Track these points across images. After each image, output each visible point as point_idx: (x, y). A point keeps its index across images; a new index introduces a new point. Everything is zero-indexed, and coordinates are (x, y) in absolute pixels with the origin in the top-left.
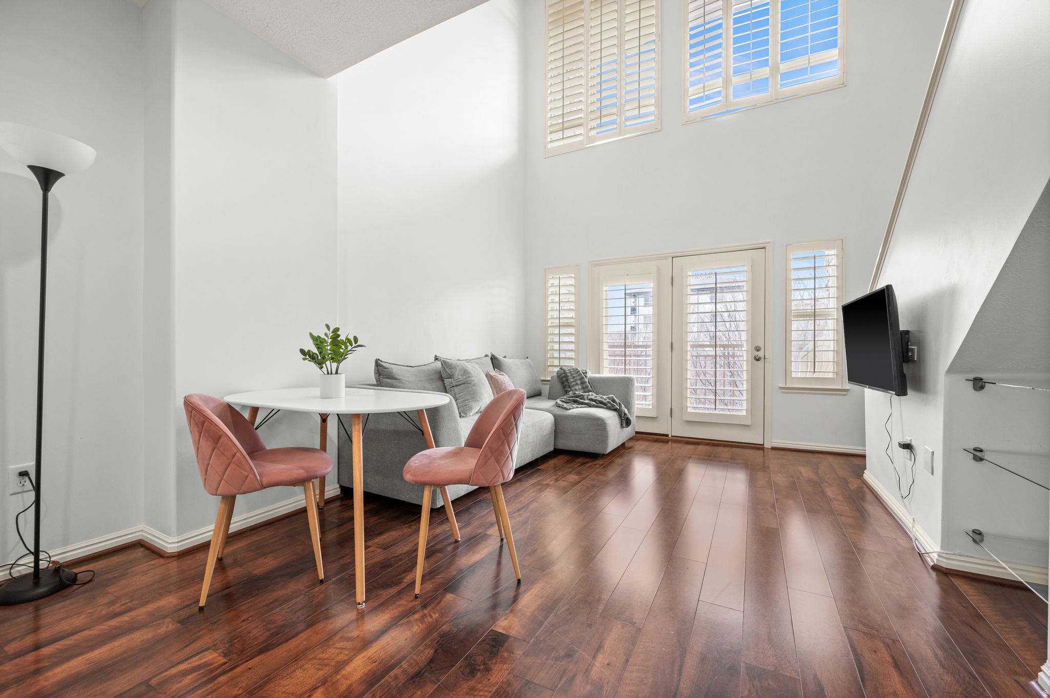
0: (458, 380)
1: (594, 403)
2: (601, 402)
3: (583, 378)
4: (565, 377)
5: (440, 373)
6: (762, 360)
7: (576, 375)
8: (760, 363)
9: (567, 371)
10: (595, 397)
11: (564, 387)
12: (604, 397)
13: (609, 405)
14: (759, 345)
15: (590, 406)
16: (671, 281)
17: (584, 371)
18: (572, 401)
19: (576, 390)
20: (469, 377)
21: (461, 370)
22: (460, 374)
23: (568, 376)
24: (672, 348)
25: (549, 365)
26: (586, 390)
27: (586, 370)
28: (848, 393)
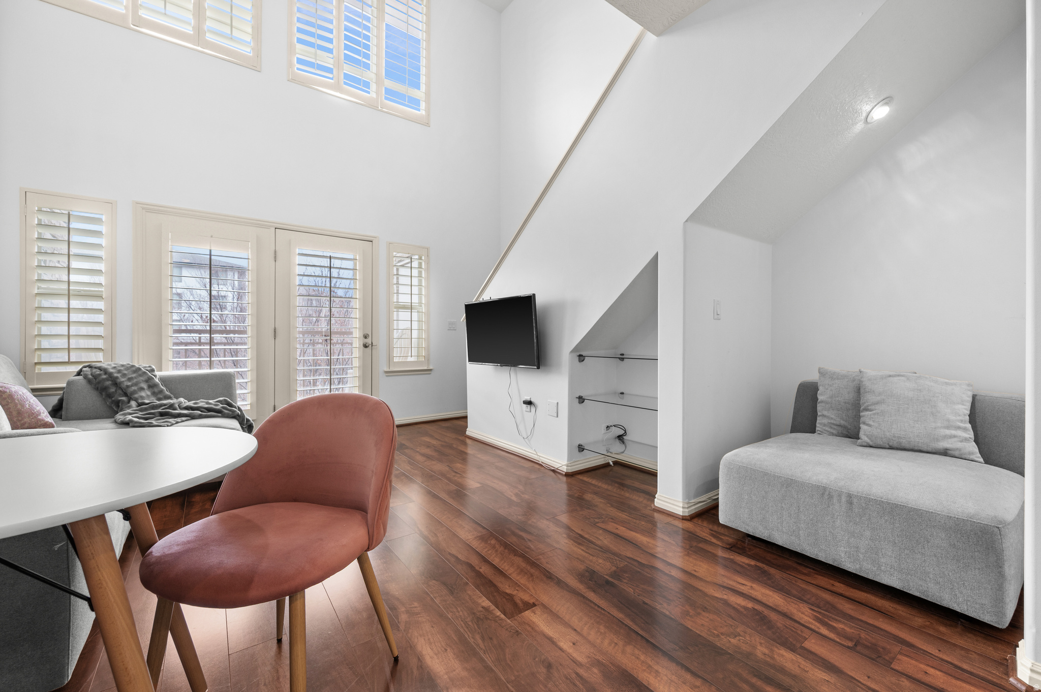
1: (200, 412)
2: (209, 410)
3: (149, 378)
4: (109, 379)
6: (370, 346)
7: (134, 375)
8: (368, 350)
9: (112, 371)
10: (194, 404)
11: (110, 396)
12: (210, 401)
14: (368, 333)
15: (191, 417)
17: (148, 369)
18: (157, 414)
23: (117, 378)
24: (275, 334)
25: (36, 361)
26: (161, 397)
27: (150, 367)
28: (432, 372)
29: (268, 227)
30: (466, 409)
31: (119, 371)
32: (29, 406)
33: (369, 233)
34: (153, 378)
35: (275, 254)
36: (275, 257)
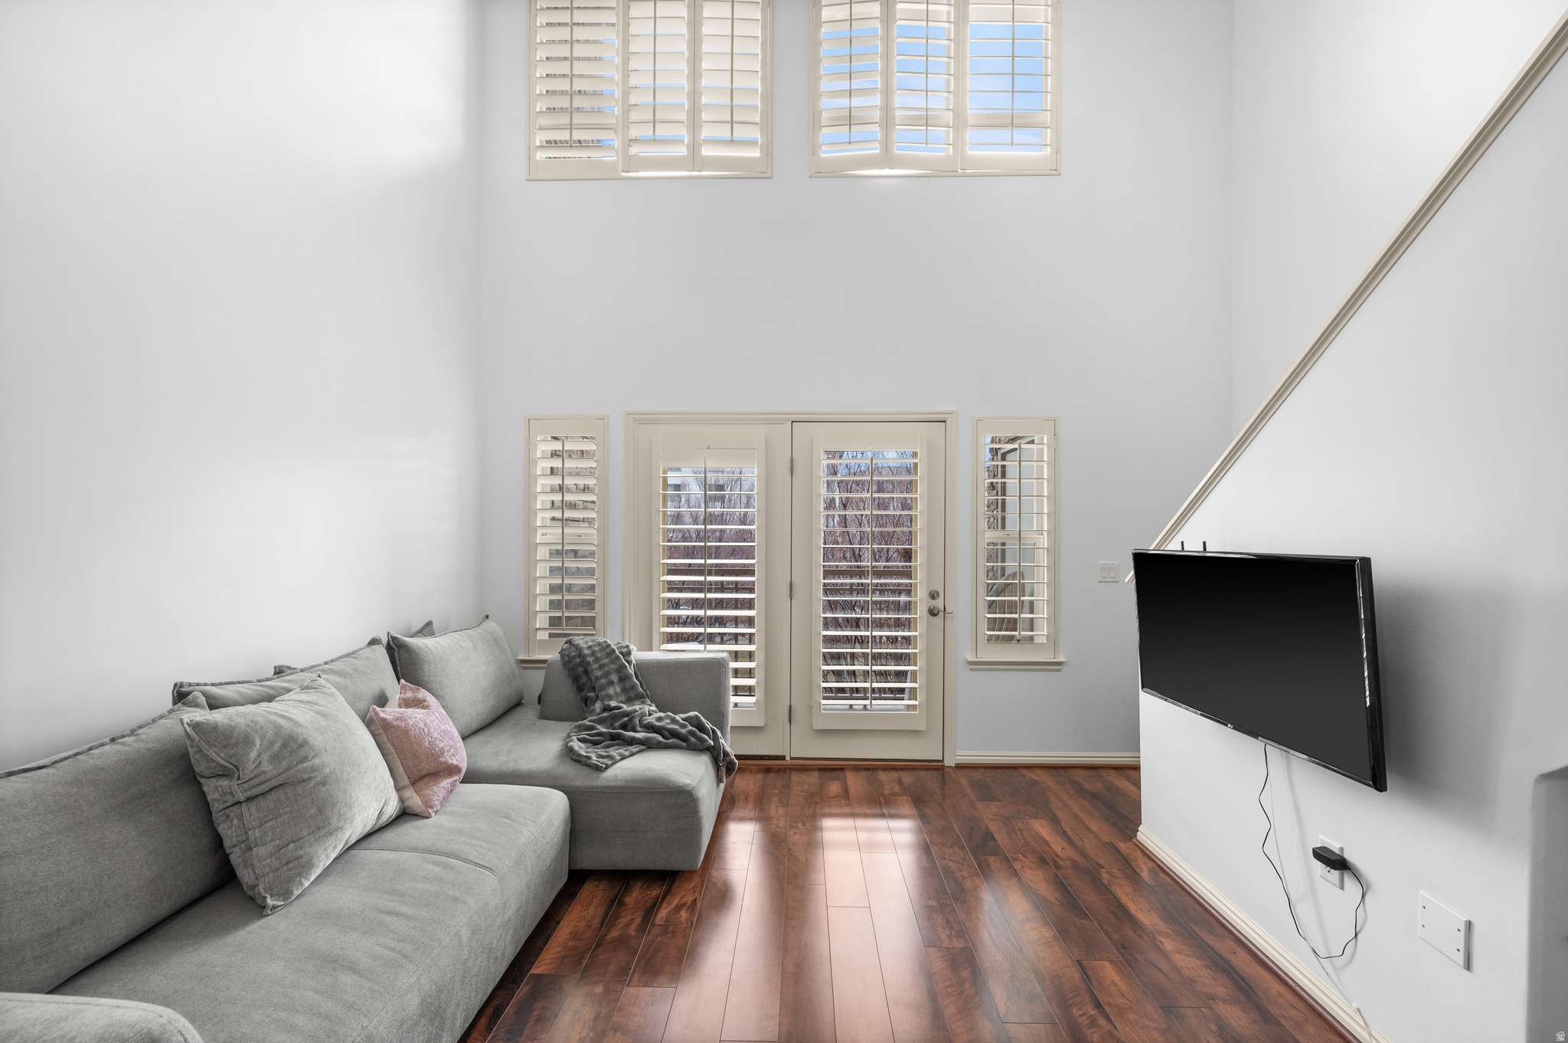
0: (257, 780)
1: (660, 738)
2: (674, 734)
3: (623, 667)
4: (581, 664)
5: (185, 756)
6: (941, 614)
7: (606, 661)
8: (938, 620)
9: (586, 652)
10: (659, 719)
11: (580, 689)
12: (678, 717)
13: (693, 739)
14: (936, 589)
15: (649, 746)
16: (789, 466)
17: (625, 650)
18: (608, 737)
19: (610, 697)
20: (305, 759)
21: (272, 743)
22: (265, 757)
23: (588, 663)
24: (791, 592)
25: (538, 627)
26: (632, 695)
27: (627, 647)
28: (1063, 668)
29: (780, 422)
30: (1138, 749)
31: (593, 653)
32: (429, 744)
33: (941, 407)
34: (626, 667)
35: (792, 464)
36: (792, 468)
